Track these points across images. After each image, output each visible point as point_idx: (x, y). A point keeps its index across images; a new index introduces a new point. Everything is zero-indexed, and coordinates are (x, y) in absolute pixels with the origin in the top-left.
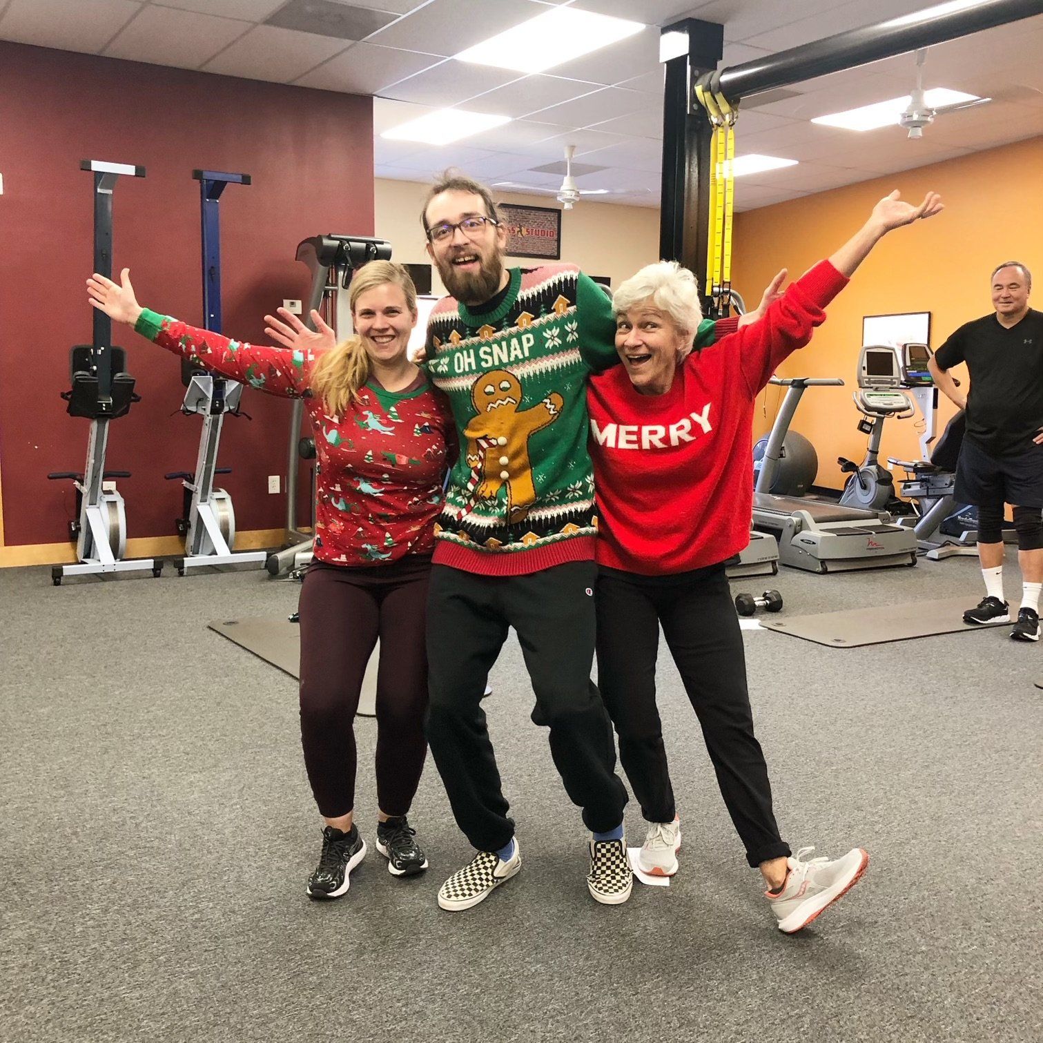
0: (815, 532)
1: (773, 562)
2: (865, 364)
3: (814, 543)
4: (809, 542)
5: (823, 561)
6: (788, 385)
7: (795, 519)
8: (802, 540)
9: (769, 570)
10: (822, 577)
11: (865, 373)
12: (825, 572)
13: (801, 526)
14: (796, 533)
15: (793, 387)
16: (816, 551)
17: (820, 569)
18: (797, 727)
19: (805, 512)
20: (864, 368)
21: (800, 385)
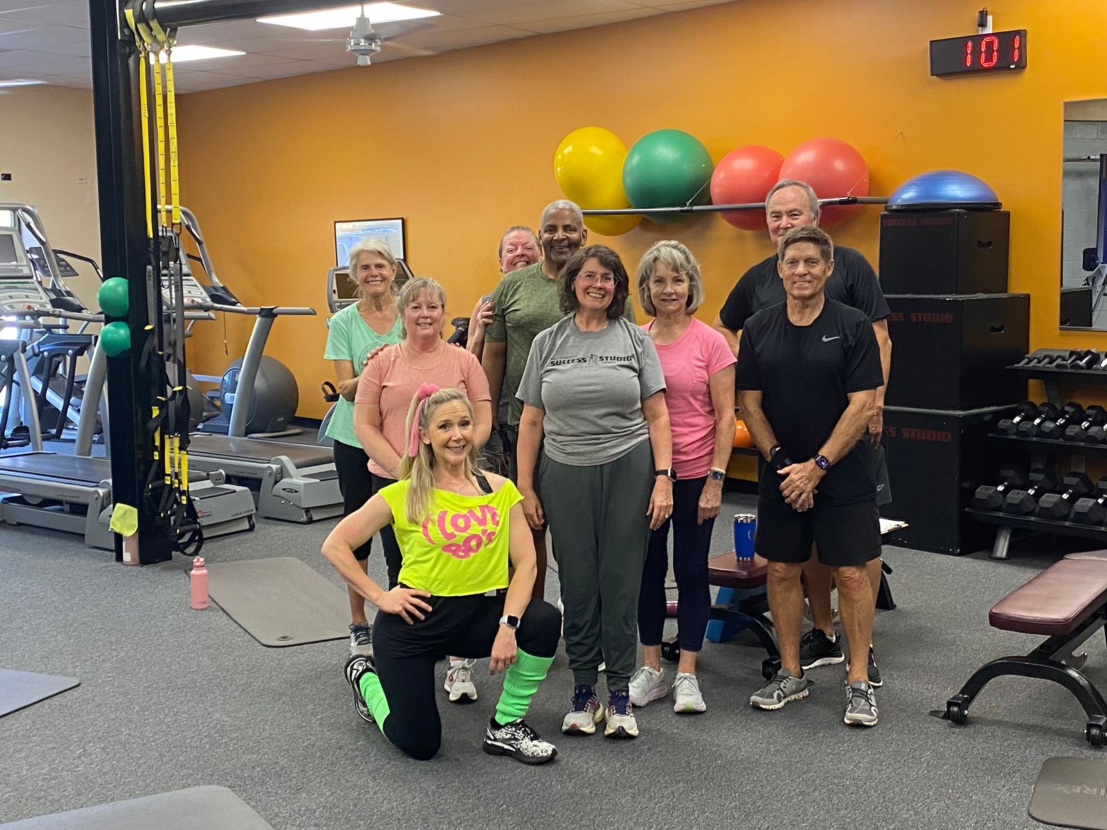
0: (297, 479)
1: (250, 517)
2: (335, 288)
3: (296, 492)
4: (291, 491)
5: (307, 510)
6: (256, 314)
7: (274, 467)
8: (284, 489)
9: (246, 526)
10: (308, 527)
11: (335, 297)
12: (310, 521)
13: (282, 473)
14: (276, 482)
15: (262, 316)
16: (300, 500)
17: (304, 518)
18: (284, 686)
19: (284, 458)
20: (334, 291)
21: (269, 315)
